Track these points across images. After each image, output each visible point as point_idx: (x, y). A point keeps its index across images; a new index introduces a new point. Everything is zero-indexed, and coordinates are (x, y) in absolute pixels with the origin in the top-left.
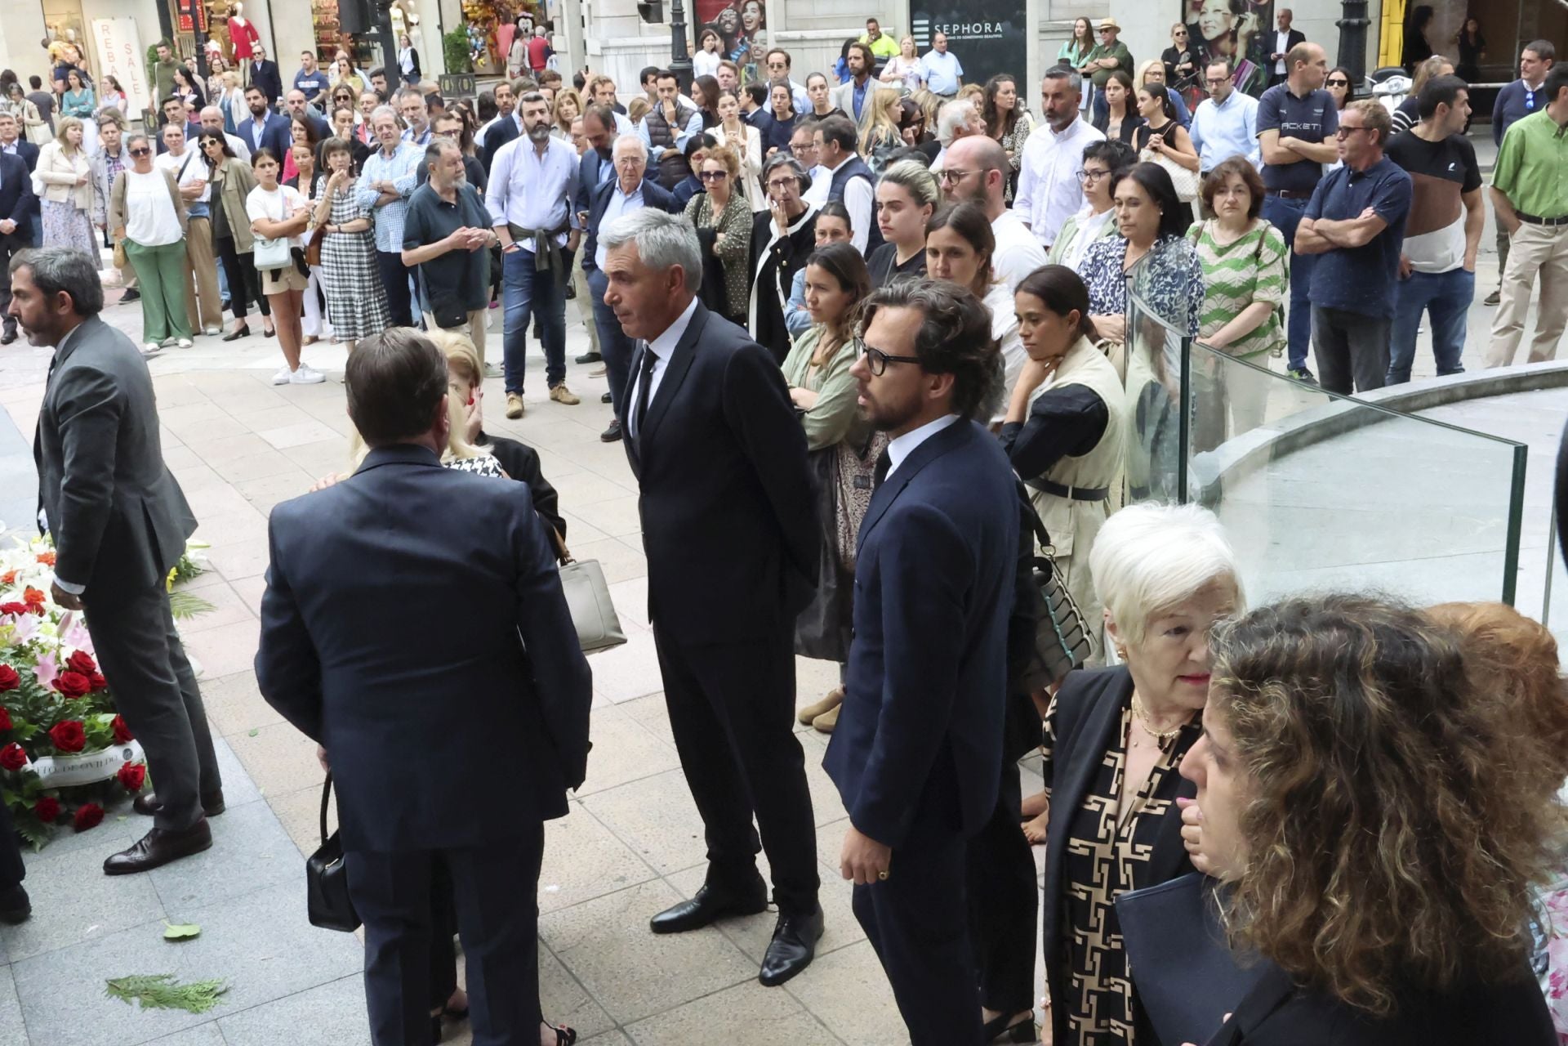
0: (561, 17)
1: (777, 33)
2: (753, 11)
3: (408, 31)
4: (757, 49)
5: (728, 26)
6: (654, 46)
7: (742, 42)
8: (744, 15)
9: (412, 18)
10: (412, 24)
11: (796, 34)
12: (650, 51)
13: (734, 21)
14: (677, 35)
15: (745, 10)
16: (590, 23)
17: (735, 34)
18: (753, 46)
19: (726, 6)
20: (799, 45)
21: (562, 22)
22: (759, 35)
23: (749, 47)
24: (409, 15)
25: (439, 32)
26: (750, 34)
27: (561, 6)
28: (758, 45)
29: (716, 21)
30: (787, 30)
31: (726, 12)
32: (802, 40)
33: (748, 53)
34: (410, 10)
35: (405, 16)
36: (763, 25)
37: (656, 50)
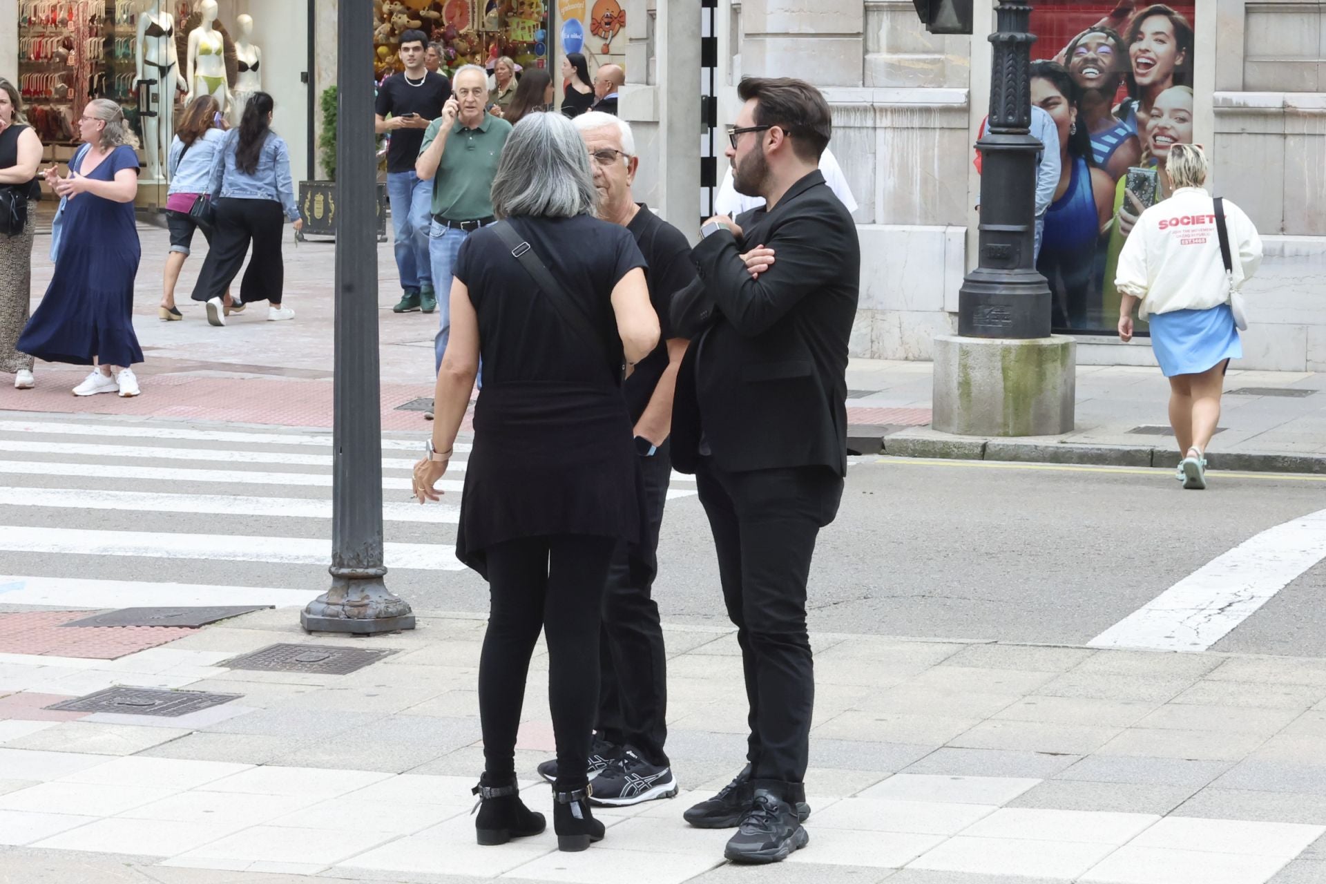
0: (649, 39)
1: (1221, 95)
2: (1159, 38)
3: (232, 82)
4: (1163, 131)
5: (1091, 72)
6: (897, 111)
7: (1125, 112)
8: (1134, 48)
9: (245, 55)
10: (243, 67)
11: (1270, 100)
12: (886, 121)
13: (1106, 61)
14: (1007, 63)
15: (1136, 35)
16: (734, 50)
17: (1108, 90)
18: (1151, 123)
19: (1089, 24)
20: (1274, 126)
21: (650, 53)
22: (1170, 97)
23: (1141, 125)
24: (238, 46)
25: (304, 88)
26: (1147, 95)
27: (652, 15)
28: (1164, 121)
29: (1060, 58)
30: (1245, 88)
31: (1087, 37)
32: (1286, 113)
33: (1136, 141)
34: (239, 29)
35: (228, 49)
36: (1182, 76)
37: (903, 121)
